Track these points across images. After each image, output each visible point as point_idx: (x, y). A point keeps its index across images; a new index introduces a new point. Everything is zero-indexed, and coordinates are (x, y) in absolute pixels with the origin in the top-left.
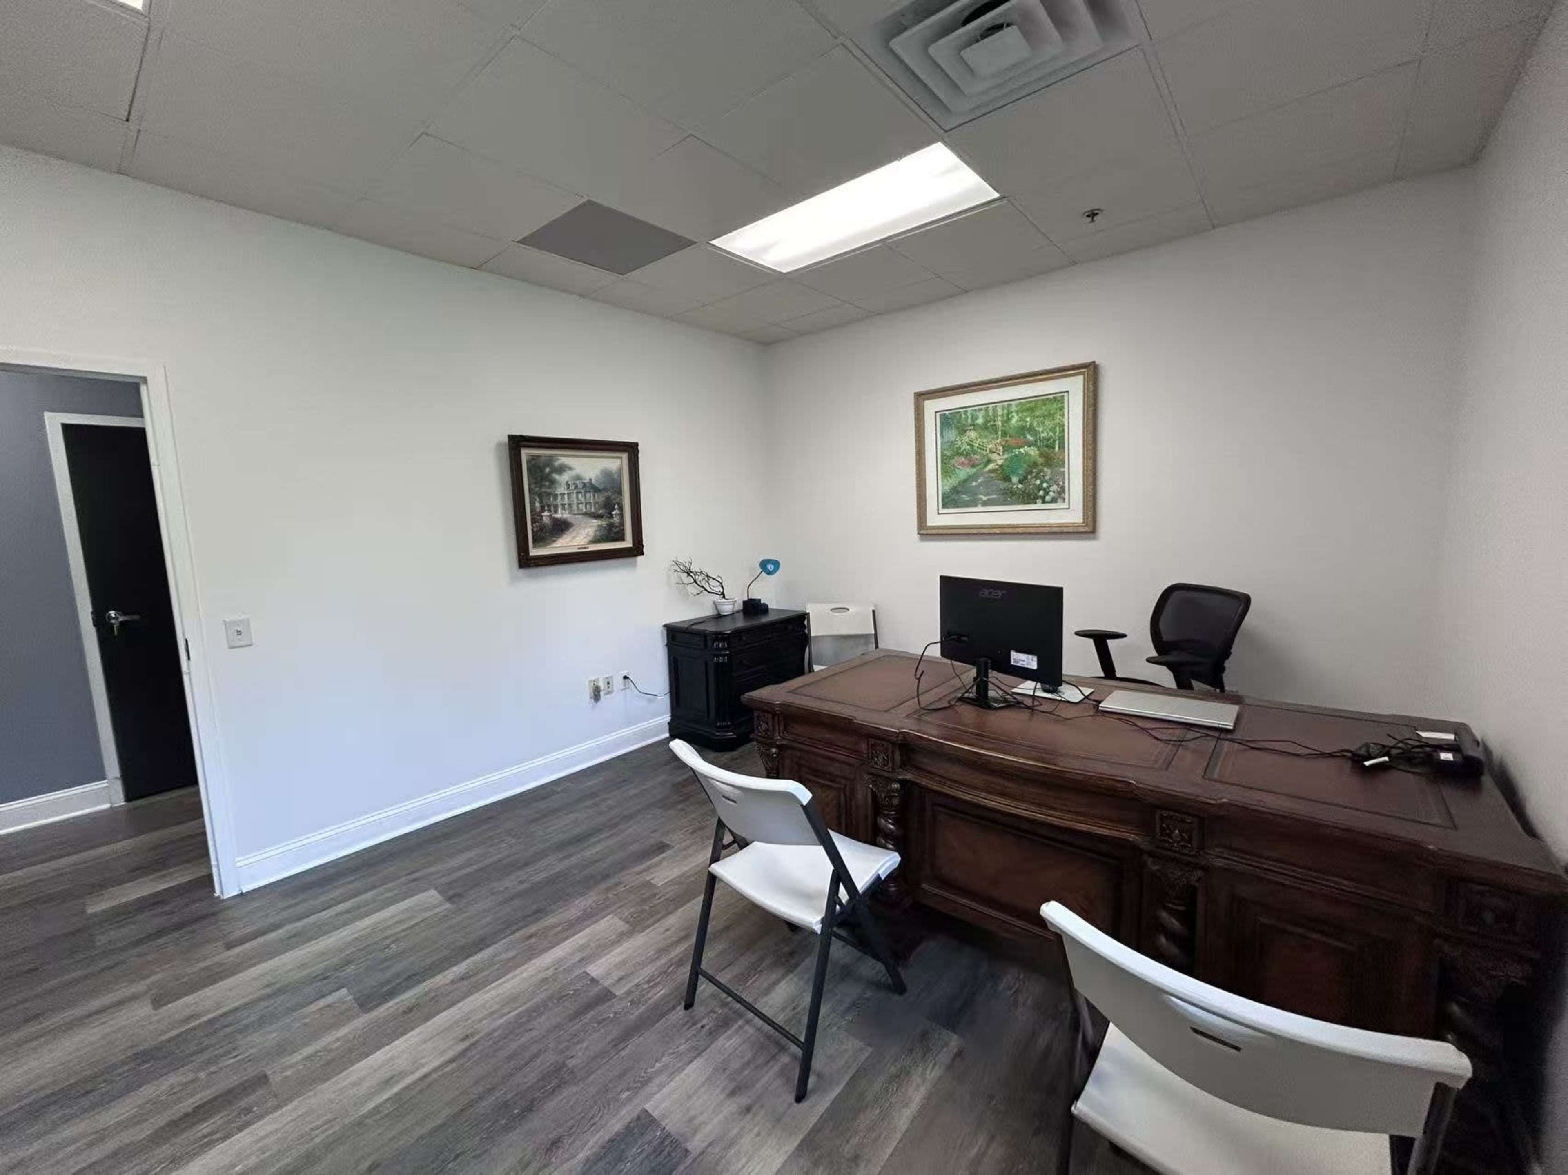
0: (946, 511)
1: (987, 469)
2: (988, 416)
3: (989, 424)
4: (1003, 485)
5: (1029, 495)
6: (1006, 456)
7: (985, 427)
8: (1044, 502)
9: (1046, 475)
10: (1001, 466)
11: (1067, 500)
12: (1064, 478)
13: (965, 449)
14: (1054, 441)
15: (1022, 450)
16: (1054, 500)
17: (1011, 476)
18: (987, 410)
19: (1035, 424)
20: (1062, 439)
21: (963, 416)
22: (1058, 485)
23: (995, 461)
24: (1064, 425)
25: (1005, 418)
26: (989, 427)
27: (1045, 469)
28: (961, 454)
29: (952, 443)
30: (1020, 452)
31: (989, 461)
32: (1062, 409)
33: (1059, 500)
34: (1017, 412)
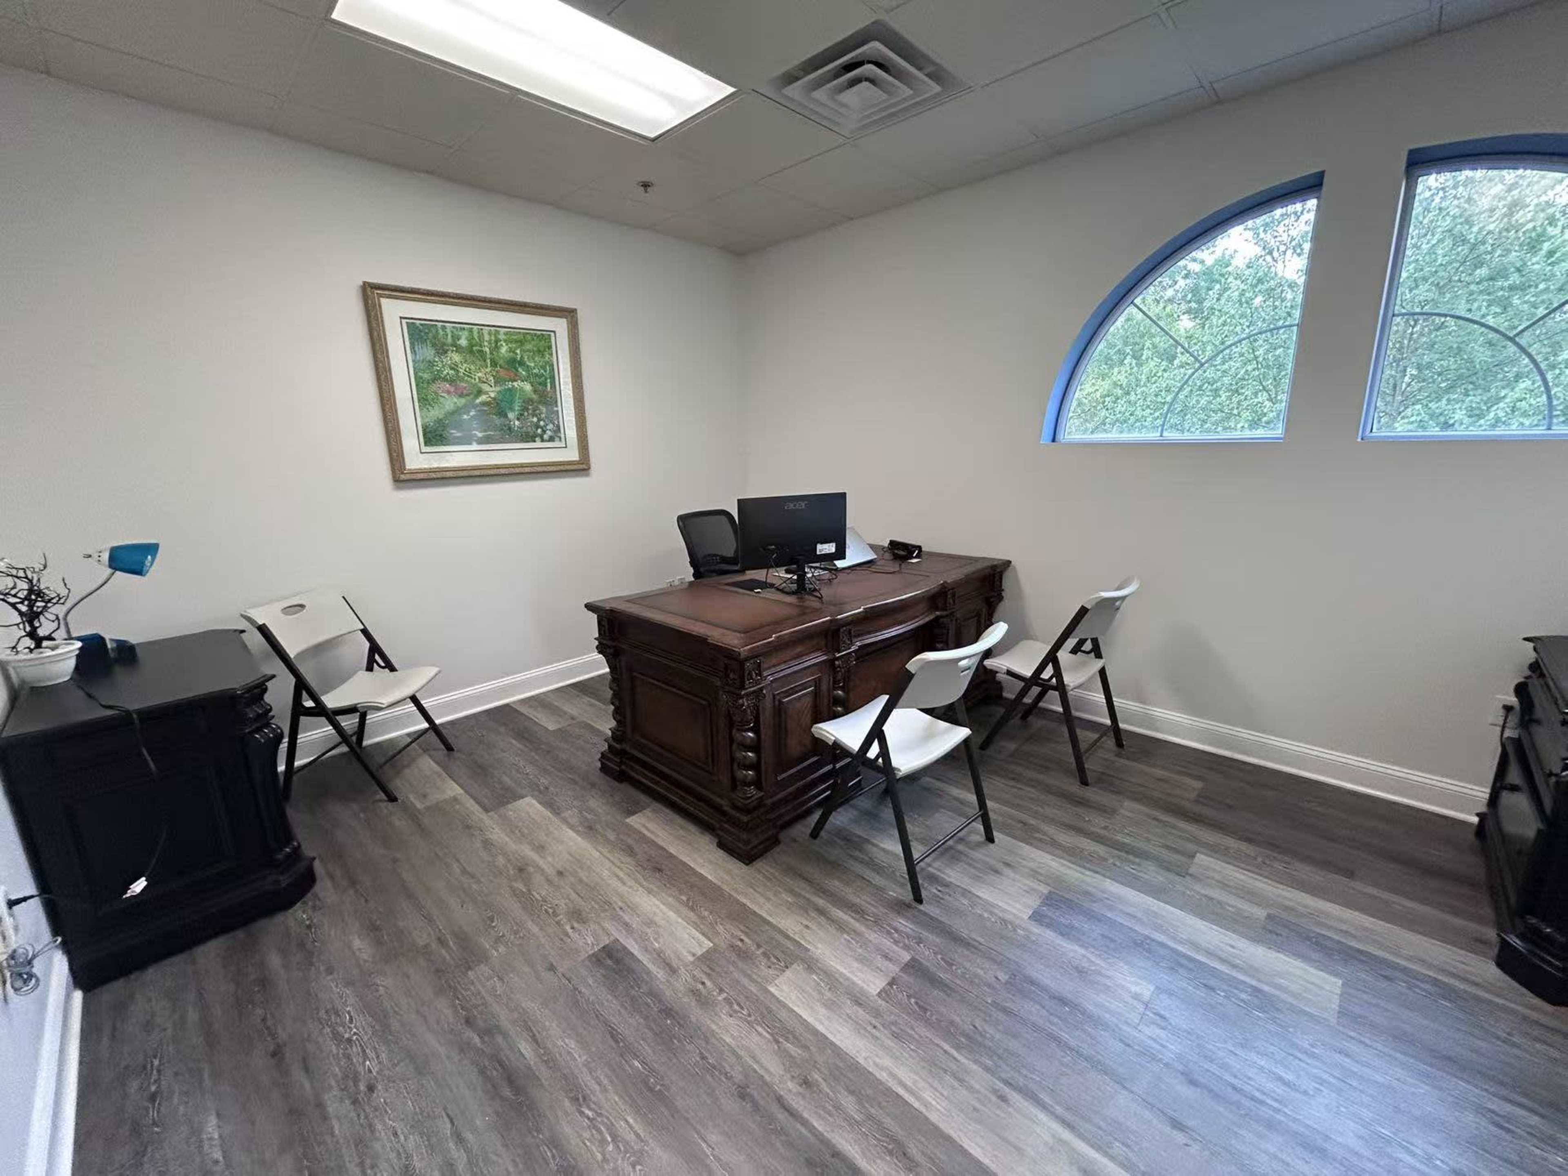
0: (429, 449)
1: (478, 401)
2: (473, 338)
3: (475, 348)
4: (498, 421)
5: (527, 434)
6: (498, 389)
7: (470, 350)
8: (543, 440)
9: (542, 413)
10: (494, 399)
11: (563, 439)
12: (558, 418)
13: (448, 374)
14: (546, 379)
15: (515, 384)
16: (551, 439)
17: (507, 411)
18: (471, 330)
19: (526, 359)
20: (553, 378)
21: (440, 331)
22: (554, 424)
23: (486, 393)
24: (553, 365)
25: (493, 345)
26: (473, 351)
27: (541, 407)
28: (445, 379)
29: (431, 364)
30: (513, 386)
31: (480, 392)
32: (550, 347)
33: (557, 439)
34: (505, 341)
